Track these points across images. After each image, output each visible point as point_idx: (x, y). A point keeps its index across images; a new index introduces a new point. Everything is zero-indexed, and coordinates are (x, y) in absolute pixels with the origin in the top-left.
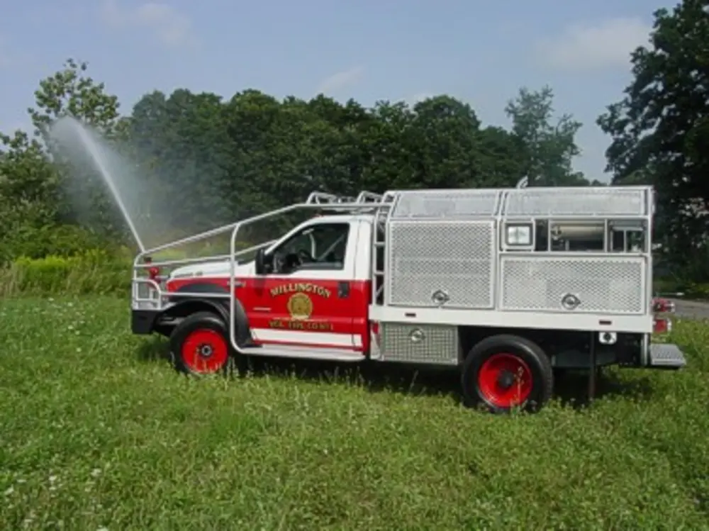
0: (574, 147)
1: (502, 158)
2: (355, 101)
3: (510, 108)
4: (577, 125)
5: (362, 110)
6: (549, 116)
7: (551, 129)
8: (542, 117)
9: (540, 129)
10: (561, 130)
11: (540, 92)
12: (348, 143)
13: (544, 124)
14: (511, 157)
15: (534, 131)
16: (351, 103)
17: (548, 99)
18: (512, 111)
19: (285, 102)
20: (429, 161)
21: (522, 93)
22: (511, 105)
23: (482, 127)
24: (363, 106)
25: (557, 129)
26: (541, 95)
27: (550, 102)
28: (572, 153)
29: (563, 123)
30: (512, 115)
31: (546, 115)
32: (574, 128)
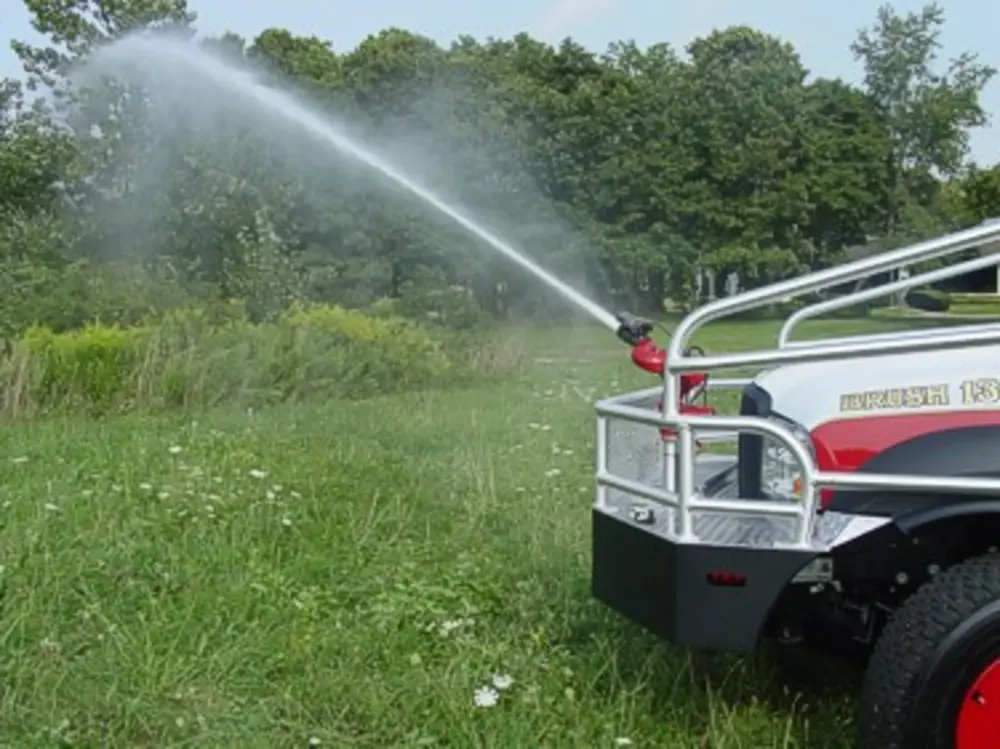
0: (978, 110)
1: (849, 133)
2: (573, 41)
3: (861, 44)
4: (988, 72)
5: (589, 56)
6: (932, 57)
7: (935, 80)
8: (918, 60)
9: (914, 82)
10: (951, 81)
11: (919, 12)
12: (582, 112)
13: (921, 72)
14: (864, 131)
15: (903, 86)
16: (567, 45)
17: (932, 26)
18: (864, 50)
19: (455, 45)
20: (719, 140)
21: (884, 16)
22: (863, 37)
23: (808, 81)
24: (589, 49)
25: (944, 80)
26: (920, 19)
27: (936, 33)
28: (974, 123)
29: (957, 70)
30: (864, 57)
31: (928, 55)
32: (979, 79)
